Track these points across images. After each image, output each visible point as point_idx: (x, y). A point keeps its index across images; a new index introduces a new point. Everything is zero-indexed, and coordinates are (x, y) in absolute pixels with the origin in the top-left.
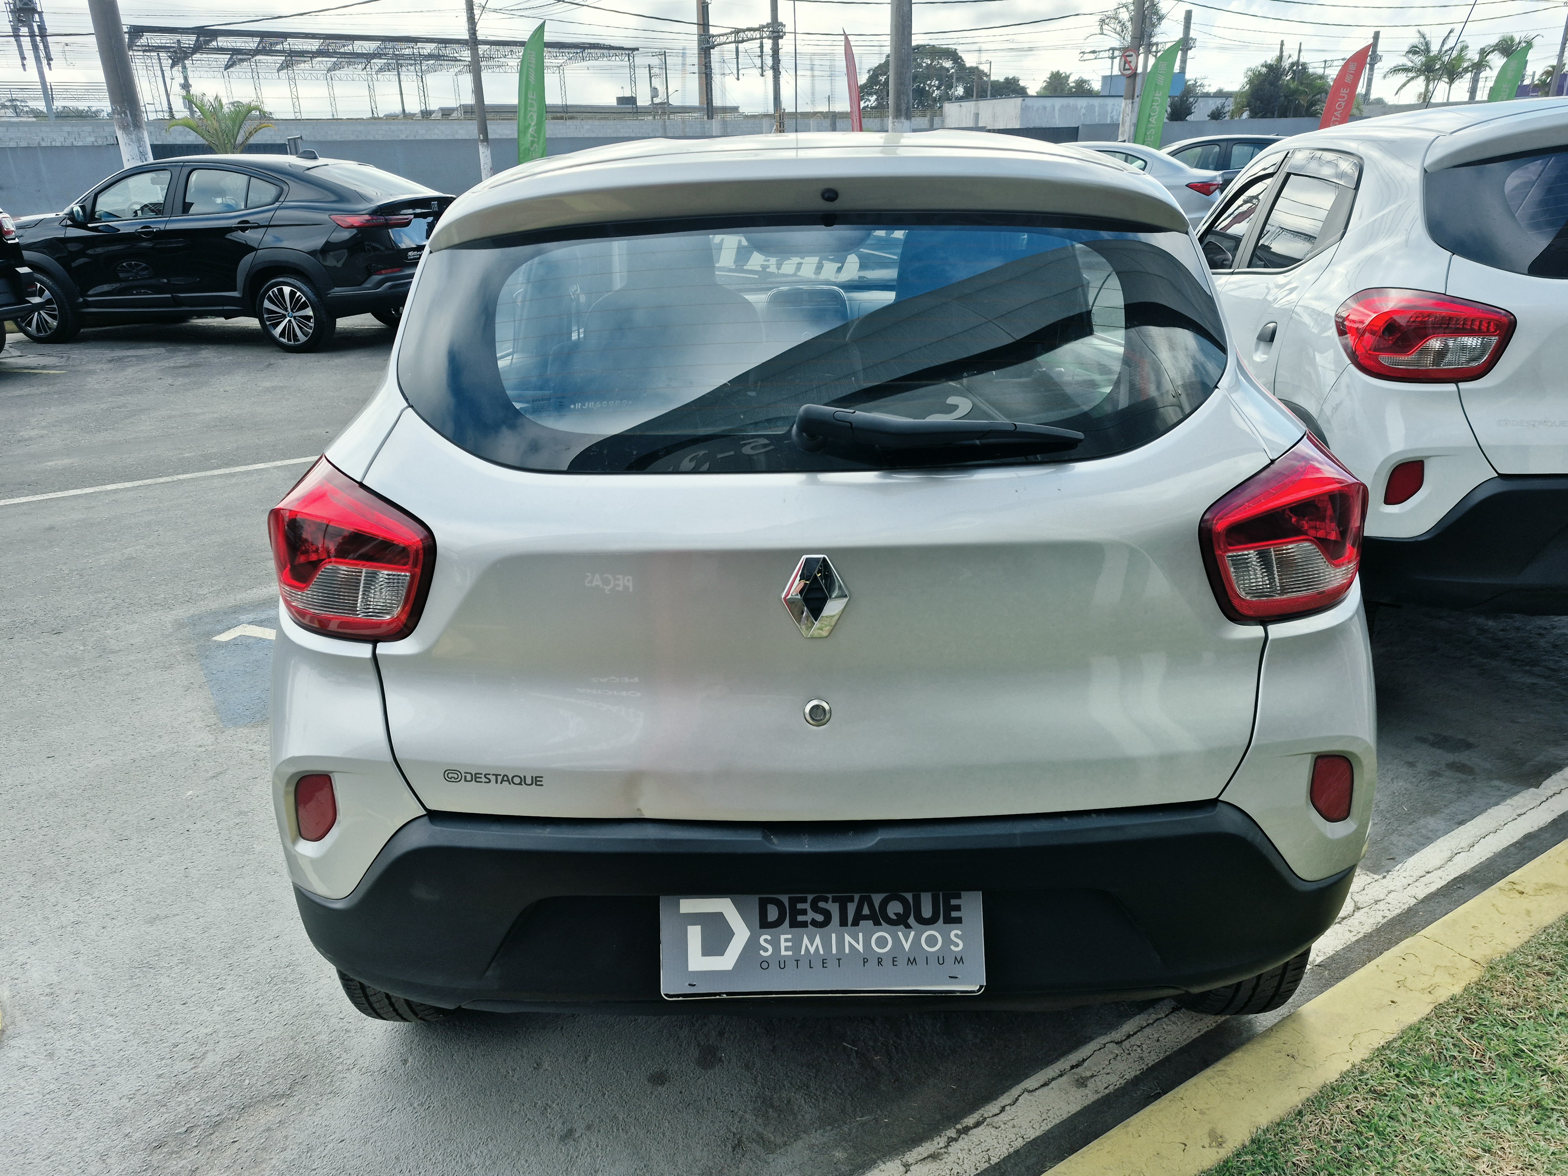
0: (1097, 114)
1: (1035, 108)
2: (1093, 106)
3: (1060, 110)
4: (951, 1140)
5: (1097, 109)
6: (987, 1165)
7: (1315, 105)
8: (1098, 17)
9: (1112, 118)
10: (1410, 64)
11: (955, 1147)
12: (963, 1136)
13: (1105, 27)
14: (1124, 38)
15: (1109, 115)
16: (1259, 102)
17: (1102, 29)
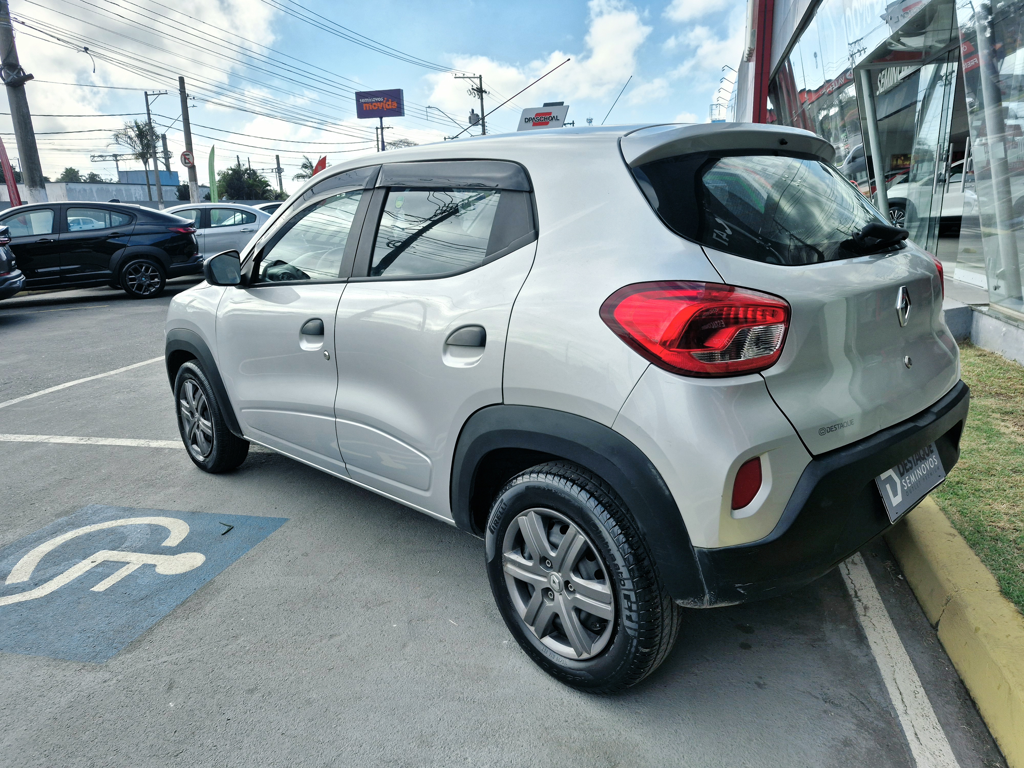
0: (125, 195)
1: (78, 190)
2: (120, 190)
3: (96, 192)
5: (124, 192)
7: (265, 193)
8: (113, 133)
9: (136, 198)
10: (305, 174)
13: (119, 140)
14: (134, 147)
15: (133, 196)
16: (233, 191)
17: (117, 140)
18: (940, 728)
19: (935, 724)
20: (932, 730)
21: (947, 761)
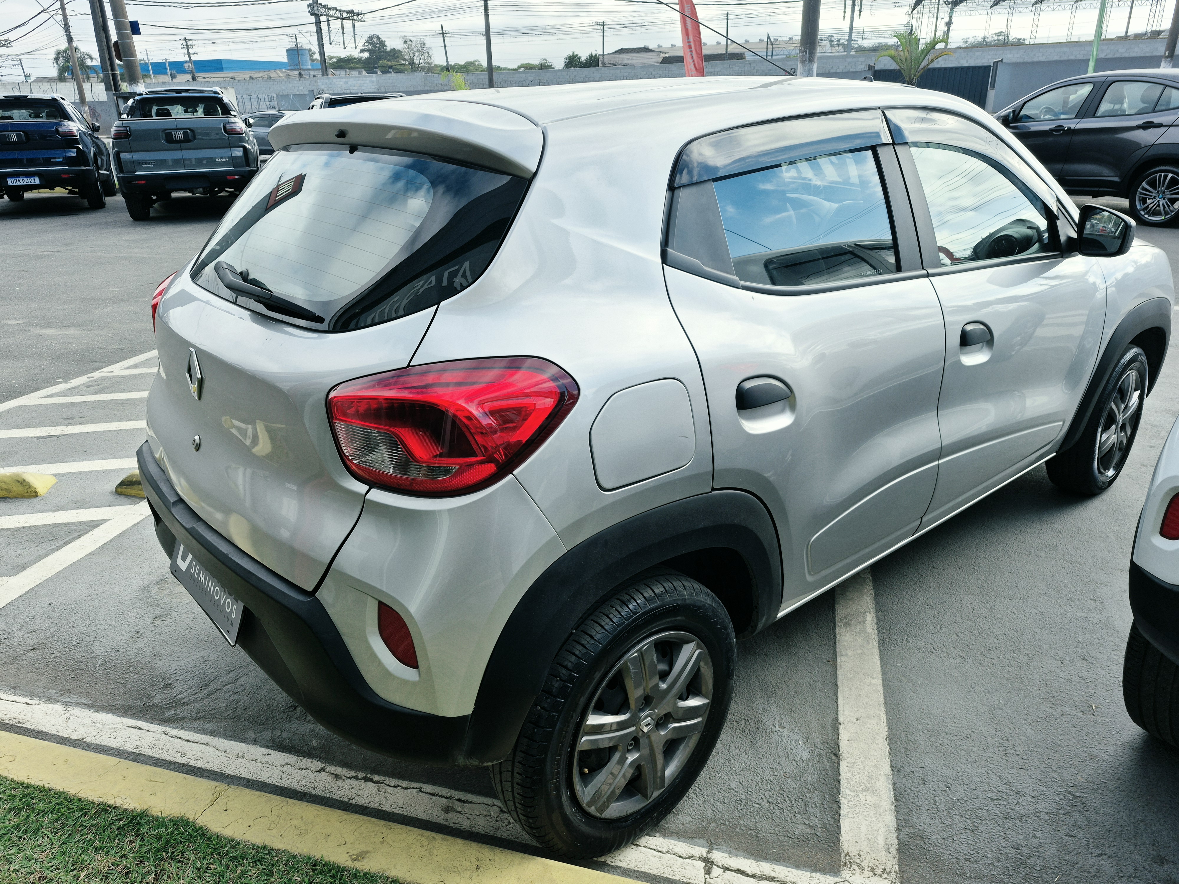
4: (356, 778)
6: (347, 800)
11: (354, 782)
12: (363, 781)
18: (135, 751)
19: (141, 749)
20: (137, 743)
21: (104, 737)
